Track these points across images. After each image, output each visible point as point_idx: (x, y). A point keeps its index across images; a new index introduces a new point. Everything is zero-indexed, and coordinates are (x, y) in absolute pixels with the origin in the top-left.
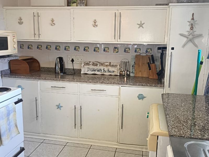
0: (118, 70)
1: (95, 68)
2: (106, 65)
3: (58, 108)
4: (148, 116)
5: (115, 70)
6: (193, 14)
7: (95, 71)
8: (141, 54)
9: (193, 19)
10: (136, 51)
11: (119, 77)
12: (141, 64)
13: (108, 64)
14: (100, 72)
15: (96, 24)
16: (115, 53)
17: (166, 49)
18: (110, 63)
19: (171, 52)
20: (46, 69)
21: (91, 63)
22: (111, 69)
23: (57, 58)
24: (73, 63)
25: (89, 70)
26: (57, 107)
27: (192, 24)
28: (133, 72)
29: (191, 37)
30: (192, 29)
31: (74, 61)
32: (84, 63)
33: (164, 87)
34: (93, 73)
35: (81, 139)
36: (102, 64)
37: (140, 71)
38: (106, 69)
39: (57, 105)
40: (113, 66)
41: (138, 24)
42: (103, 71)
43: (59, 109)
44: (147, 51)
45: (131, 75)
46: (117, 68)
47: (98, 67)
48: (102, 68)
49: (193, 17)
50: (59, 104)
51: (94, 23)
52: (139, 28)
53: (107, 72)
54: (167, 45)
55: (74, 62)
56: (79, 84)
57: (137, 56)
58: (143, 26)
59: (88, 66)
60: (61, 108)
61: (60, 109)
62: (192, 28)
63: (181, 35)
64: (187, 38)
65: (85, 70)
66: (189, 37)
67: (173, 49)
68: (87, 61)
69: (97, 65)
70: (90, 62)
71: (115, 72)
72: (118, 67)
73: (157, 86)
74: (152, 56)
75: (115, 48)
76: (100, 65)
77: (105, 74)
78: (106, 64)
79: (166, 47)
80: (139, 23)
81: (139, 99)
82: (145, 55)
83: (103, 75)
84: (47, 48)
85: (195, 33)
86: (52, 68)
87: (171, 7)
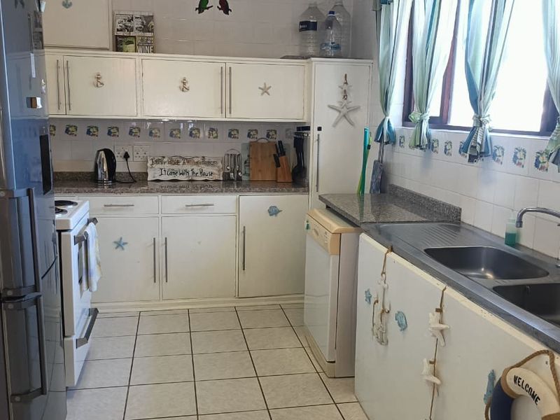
0: (219, 171)
1: (175, 167)
2: (197, 163)
3: (117, 248)
4: (308, 225)
5: (215, 171)
6: (346, 75)
7: (175, 174)
8: (260, 141)
9: (346, 83)
10: (249, 135)
11: (222, 182)
12: (260, 159)
13: (200, 160)
14: (185, 176)
15: (187, 86)
16: (212, 139)
17: (309, 130)
18: (204, 157)
19: (319, 135)
20: (67, 175)
21: (165, 160)
22: (207, 169)
23: (99, 151)
24: (127, 160)
25: (163, 173)
26: (116, 245)
27: (345, 91)
28: (247, 172)
29: (344, 111)
30: (346, 99)
31: (129, 157)
32: (152, 160)
33: (308, 191)
34: (171, 177)
35: (166, 302)
36: (188, 161)
37: (260, 171)
38: (196, 169)
39: (115, 242)
40: (209, 163)
41: (260, 88)
42: (191, 173)
43: (119, 249)
44: (268, 136)
45: (245, 178)
46: (218, 167)
47: (181, 167)
48: (188, 167)
49: (346, 80)
50: (121, 239)
51: (182, 84)
52: (262, 94)
53: (199, 174)
54: (310, 123)
55: (129, 160)
56: (160, 196)
57: (251, 145)
58: (269, 91)
59: (160, 166)
60: (125, 247)
61: (123, 249)
62: (345, 97)
63: (331, 107)
64: (340, 112)
65: (155, 173)
66: (342, 110)
67: (320, 129)
68: (158, 155)
69: (177, 163)
70: (164, 157)
71: (215, 174)
72: (220, 164)
73: (299, 191)
74: (280, 142)
75: (212, 130)
76: (184, 163)
77: (195, 178)
78: (196, 160)
79: (309, 127)
80: (262, 86)
81: (271, 215)
82: (265, 141)
83: (192, 181)
84: (67, 131)
85: (350, 105)
86: (80, 173)
87: (314, 63)
